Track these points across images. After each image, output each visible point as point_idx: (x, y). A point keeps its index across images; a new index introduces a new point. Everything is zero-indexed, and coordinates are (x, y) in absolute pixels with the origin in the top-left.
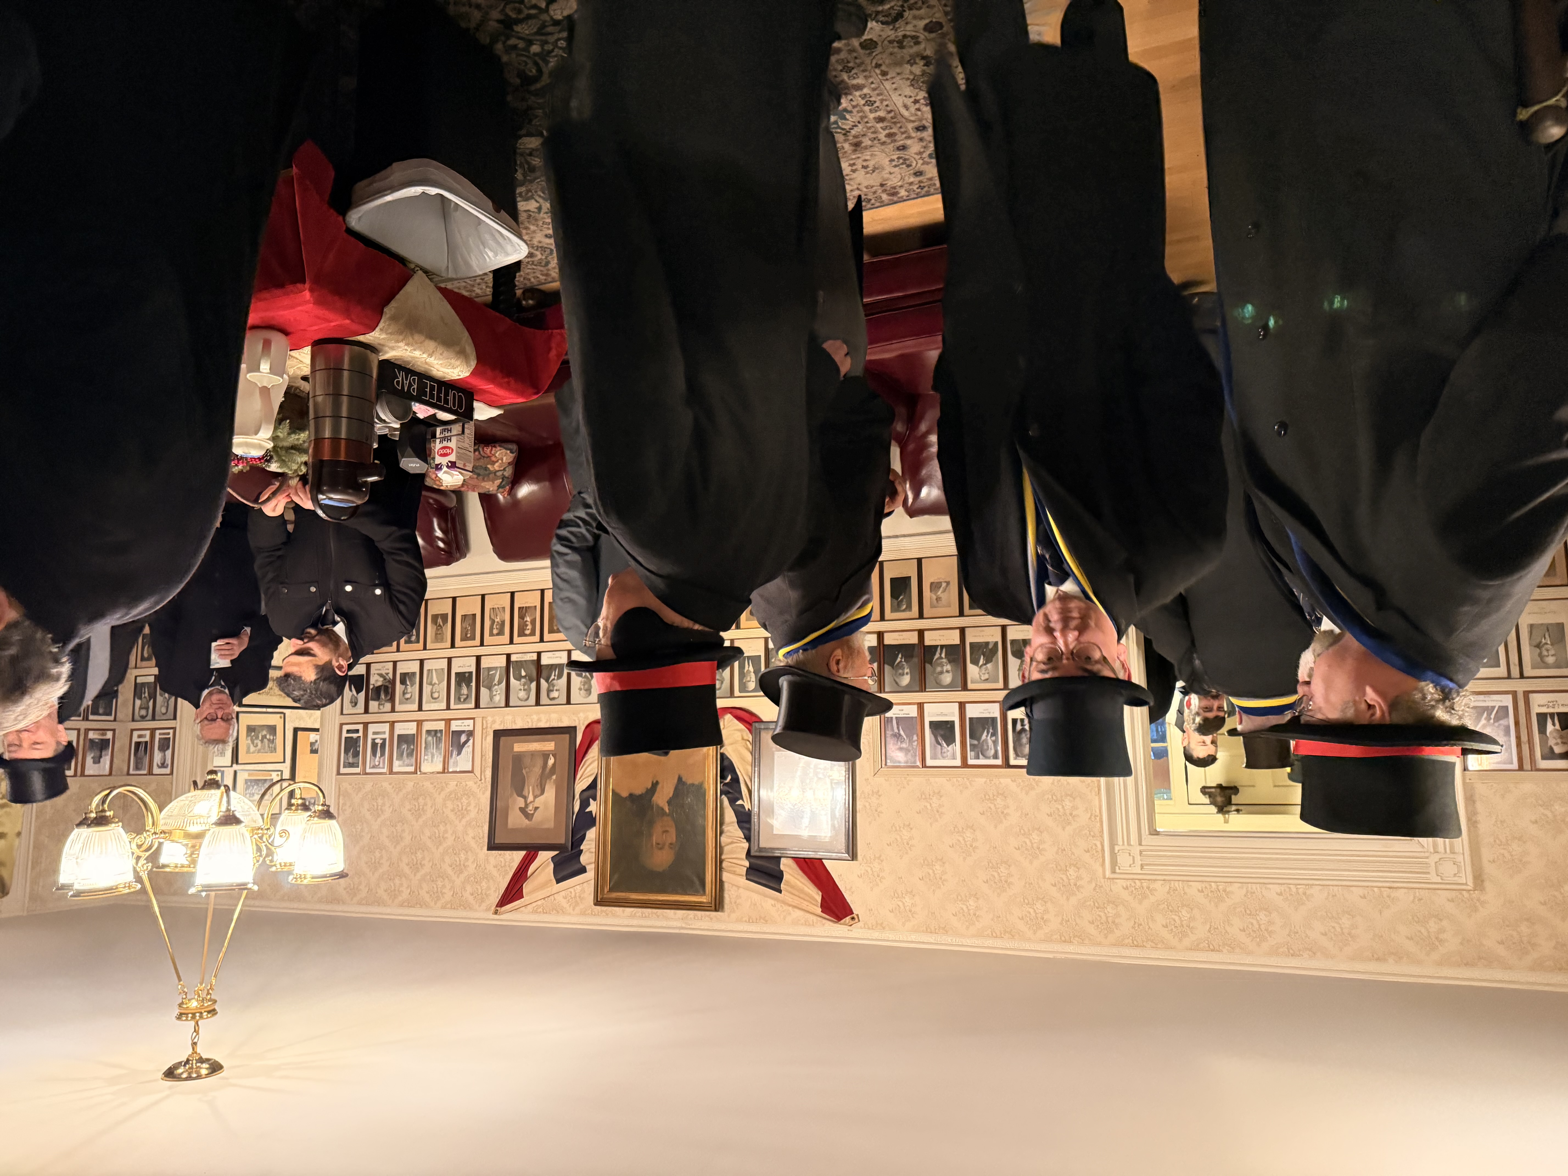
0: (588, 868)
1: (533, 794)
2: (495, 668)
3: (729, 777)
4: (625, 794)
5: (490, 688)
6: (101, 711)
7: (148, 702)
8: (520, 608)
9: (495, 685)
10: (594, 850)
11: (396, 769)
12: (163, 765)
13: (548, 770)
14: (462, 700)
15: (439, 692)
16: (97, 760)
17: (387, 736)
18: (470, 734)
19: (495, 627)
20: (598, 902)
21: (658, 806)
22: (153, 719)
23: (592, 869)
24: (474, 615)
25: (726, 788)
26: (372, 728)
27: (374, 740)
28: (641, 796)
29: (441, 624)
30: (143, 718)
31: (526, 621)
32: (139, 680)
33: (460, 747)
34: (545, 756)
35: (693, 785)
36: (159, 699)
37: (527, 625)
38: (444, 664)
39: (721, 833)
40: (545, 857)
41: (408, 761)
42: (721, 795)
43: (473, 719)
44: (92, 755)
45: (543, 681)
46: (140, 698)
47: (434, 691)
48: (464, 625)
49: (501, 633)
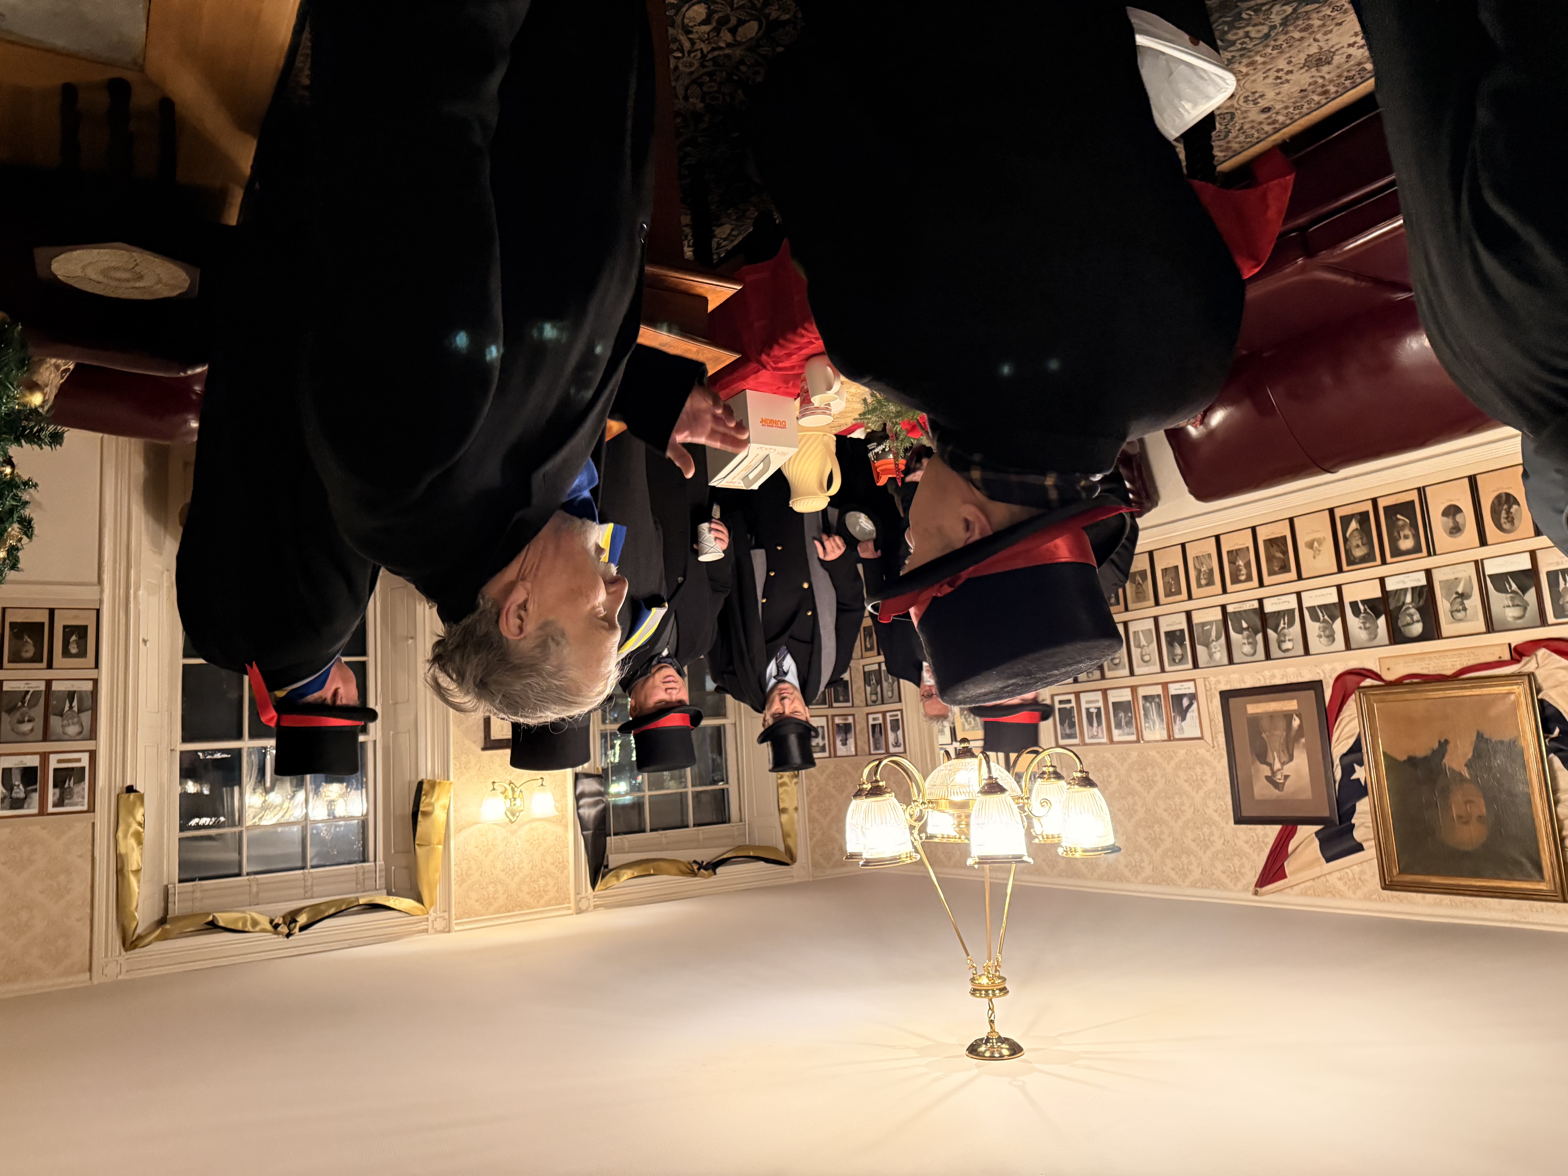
0: (1365, 845)
1: (1280, 761)
2: (1210, 623)
3: (1557, 731)
4: (1402, 757)
5: (1207, 645)
6: (841, 698)
7: (876, 688)
8: (1228, 552)
9: (1213, 641)
10: (1371, 825)
11: (1116, 738)
12: (897, 744)
13: (1293, 733)
14: (1177, 661)
15: (1149, 654)
16: (844, 743)
17: (1101, 704)
18: (1193, 697)
19: (1202, 577)
20: (1386, 886)
21: (1453, 771)
22: (883, 703)
23: (1371, 847)
24: (1176, 567)
25: (1555, 745)
26: (1084, 697)
27: (1087, 709)
28: (1426, 758)
29: (1141, 581)
30: (874, 702)
31: (1239, 566)
32: (867, 669)
33: (1183, 713)
34: (1288, 716)
35: (1502, 742)
36: (885, 684)
37: (1240, 570)
38: (1150, 624)
39: (1557, 803)
40: (1306, 833)
41: (1128, 729)
42: (1548, 755)
43: (1194, 680)
44: (840, 738)
45: (1270, 632)
46: (870, 685)
47: (1144, 653)
48: (1166, 579)
49: (1211, 582)
